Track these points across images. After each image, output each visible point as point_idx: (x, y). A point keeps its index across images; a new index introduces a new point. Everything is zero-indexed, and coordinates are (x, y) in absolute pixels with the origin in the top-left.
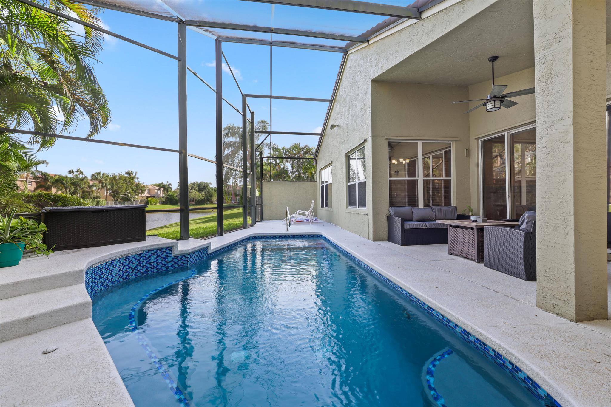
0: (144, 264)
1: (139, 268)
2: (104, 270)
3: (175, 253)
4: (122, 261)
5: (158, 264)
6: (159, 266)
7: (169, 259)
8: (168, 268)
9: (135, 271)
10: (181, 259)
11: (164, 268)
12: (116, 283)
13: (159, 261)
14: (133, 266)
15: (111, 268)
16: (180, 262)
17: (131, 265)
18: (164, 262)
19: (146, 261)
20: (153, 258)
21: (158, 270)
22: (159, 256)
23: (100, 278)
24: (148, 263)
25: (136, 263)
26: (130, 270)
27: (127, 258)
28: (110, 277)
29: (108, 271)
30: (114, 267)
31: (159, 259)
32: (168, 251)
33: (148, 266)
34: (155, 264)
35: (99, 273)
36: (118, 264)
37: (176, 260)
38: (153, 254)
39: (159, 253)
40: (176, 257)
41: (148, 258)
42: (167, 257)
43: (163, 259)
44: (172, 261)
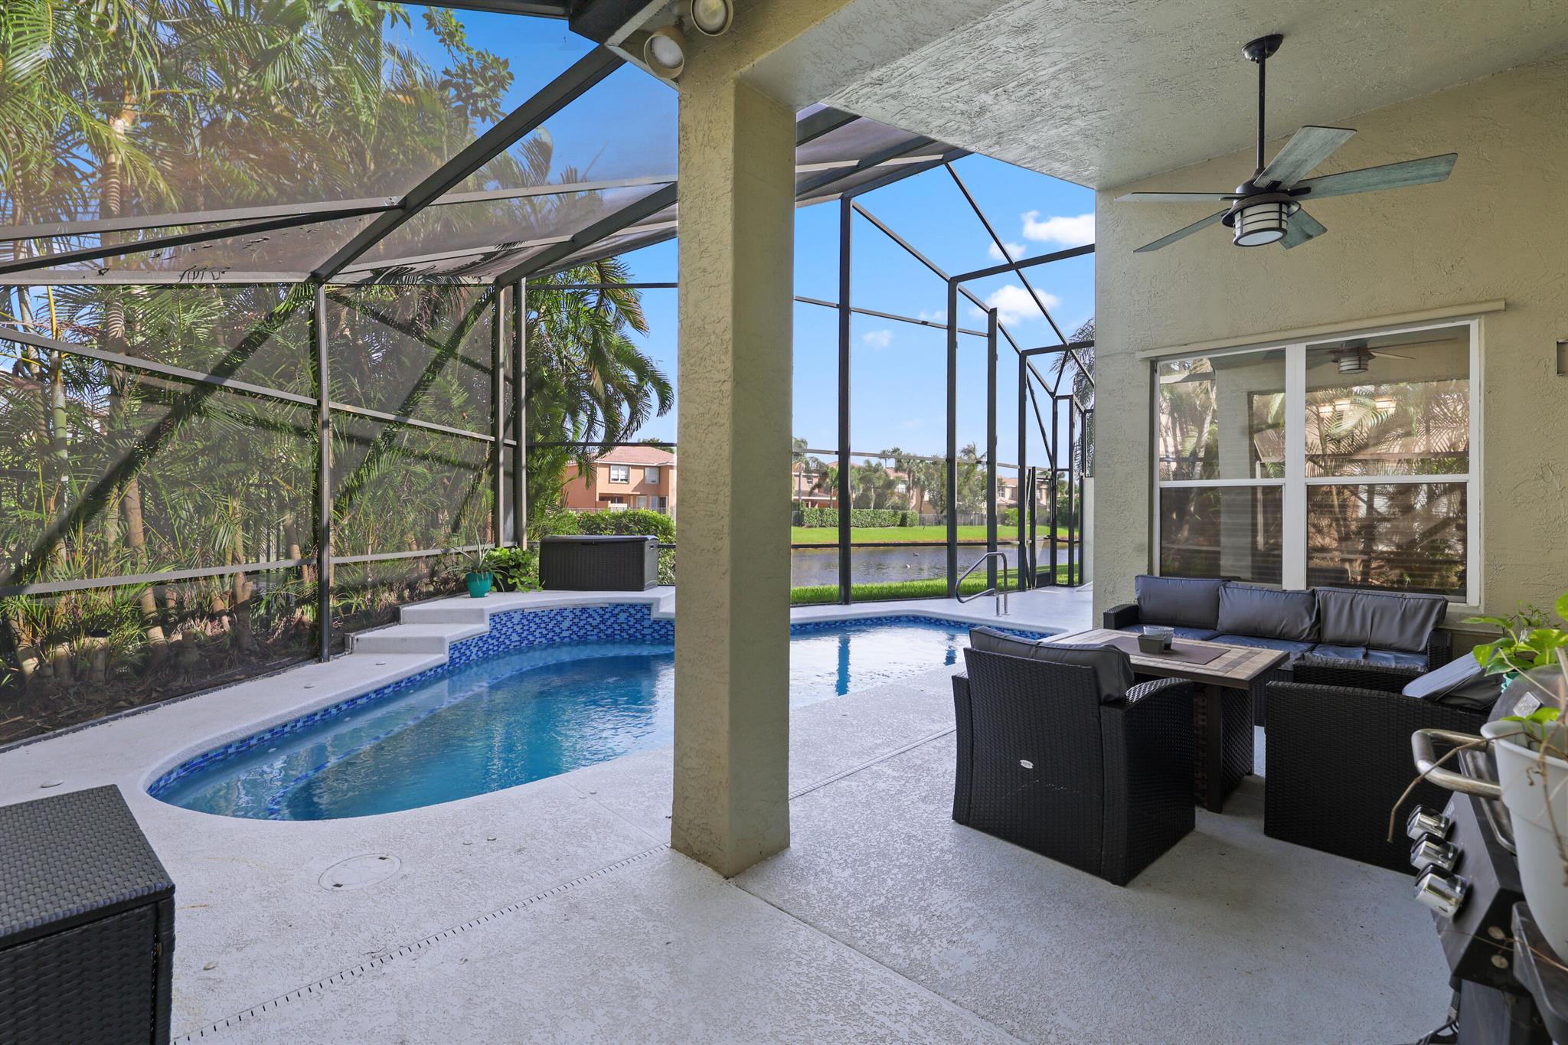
0: (609, 623)
1: (602, 626)
2: (546, 619)
3: (654, 615)
4: (578, 613)
5: (631, 627)
6: (632, 631)
7: (646, 623)
8: (644, 636)
9: (596, 631)
10: (664, 627)
11: (638, 635)
12: (567, 640)
13: (631, 623)
14: (594, 623)
15: (559, 618)
16: (663, 631)
17: (590, 620)
18: (638, 626)
19: (612, 620)
20: (622, 617)
21: (630, 636)
22: (631, 615)
23: (539, 627)
24: (615, 622)
25: (599, 619)
26: (588, 627)
27: (584, 610)
28: (557, 630)
29: (554, 622)
30: (565, 618)
31: (632, 621)
32: (646, 611)
33: (616, 626)
34: (626, 627)
35: (536, 620)
36: (571, 616)
37: (657, 627)
38: (624, 611)
39: (632, 611)
40: (657, 622)
41: (616, 616)
42: (643, 619)
43: (637, 621)
44: (650, 627)
